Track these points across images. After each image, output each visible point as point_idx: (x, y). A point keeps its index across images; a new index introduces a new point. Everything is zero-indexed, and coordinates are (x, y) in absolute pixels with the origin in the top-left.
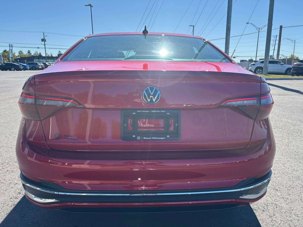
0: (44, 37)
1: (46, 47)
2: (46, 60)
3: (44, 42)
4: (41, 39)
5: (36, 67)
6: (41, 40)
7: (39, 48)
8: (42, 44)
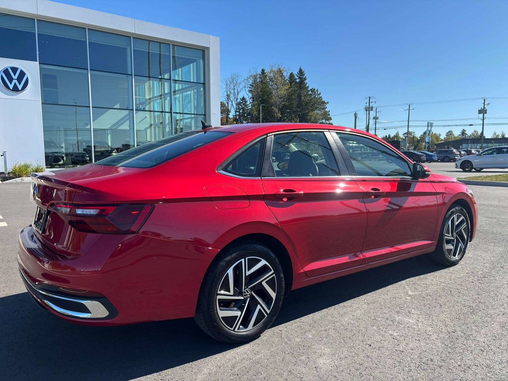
0: (484, 105)
1: (484, 123)
2: (482, 146)
3: (482, 114)
4: (479, 110)
5: (451, 156)
6: (478, 112)
7: (472, 125)
8: (479, 118)
